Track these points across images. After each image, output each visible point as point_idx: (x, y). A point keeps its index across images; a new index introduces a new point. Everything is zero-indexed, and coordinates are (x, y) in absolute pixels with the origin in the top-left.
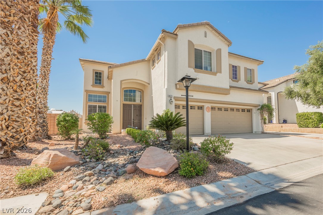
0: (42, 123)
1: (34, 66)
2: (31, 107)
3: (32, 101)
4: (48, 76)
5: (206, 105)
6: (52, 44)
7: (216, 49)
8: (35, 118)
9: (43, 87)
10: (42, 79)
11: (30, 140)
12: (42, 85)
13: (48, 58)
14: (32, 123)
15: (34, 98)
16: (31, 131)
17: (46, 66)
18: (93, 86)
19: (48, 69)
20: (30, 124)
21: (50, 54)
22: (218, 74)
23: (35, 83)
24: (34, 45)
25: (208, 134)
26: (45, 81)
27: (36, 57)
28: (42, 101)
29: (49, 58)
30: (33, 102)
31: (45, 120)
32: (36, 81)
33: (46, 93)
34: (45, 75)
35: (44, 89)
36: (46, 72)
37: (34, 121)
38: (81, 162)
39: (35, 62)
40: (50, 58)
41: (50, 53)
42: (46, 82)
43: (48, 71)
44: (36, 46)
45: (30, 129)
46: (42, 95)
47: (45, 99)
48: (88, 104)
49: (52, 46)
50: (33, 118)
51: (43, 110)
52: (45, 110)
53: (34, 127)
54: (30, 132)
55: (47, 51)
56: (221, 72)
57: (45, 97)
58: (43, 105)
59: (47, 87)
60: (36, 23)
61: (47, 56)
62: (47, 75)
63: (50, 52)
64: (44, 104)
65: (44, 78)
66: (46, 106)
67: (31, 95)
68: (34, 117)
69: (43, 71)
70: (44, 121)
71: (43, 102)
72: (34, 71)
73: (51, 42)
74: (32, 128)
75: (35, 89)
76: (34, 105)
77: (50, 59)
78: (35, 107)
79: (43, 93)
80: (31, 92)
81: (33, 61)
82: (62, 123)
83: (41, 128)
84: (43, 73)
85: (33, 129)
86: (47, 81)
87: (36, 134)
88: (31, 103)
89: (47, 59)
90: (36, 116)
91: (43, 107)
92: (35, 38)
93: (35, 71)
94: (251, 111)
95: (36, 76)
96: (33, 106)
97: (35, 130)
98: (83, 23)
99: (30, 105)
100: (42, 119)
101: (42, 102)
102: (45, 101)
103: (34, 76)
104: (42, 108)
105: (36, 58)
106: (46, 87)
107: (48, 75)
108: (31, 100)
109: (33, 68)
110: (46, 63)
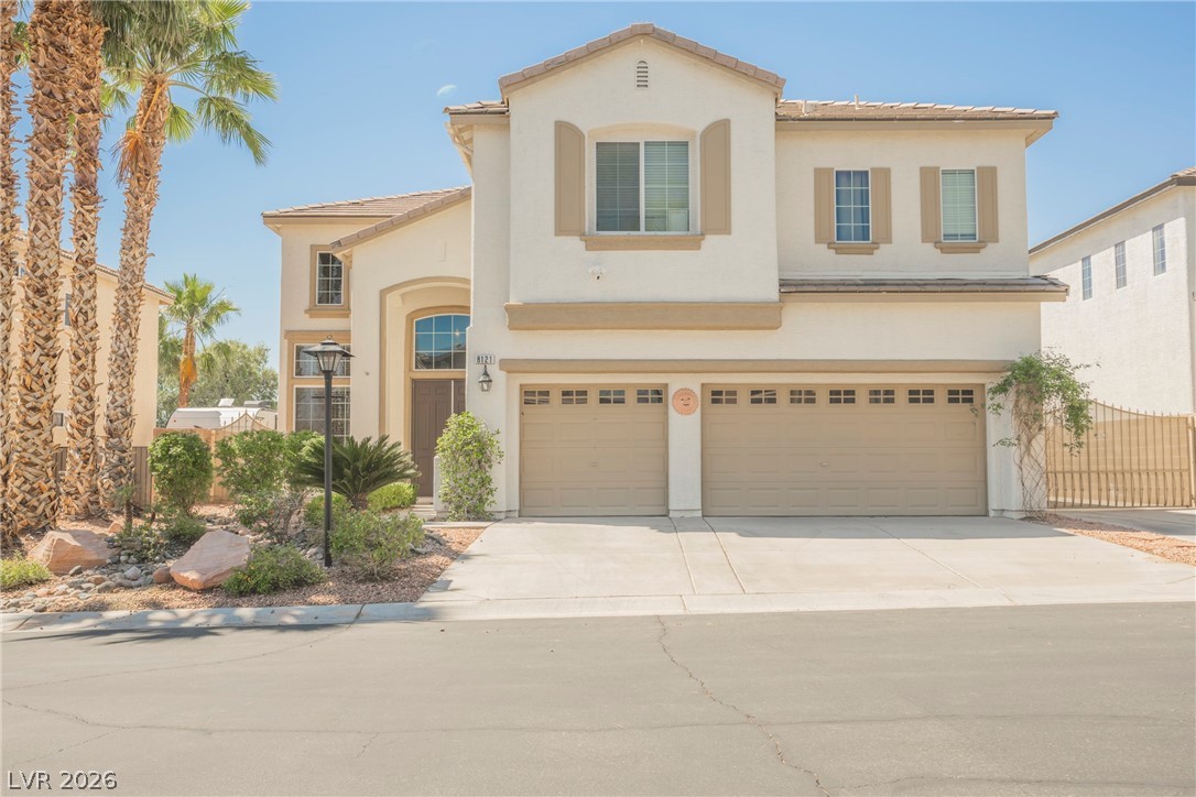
0: (116, 466)
1: (88, 301)
2: (80, 421)
3: (83, 404)
4: (134, 316)
5: (675, 383)
6: (146, 208)
7: (700, 128)
8: (89, 451)
9: (121, 352)
10: (118, 329)
11: (77, 514)
12: (119, 348)
13: (134, 258)
14: (83, 468)
15: (86, 393)
16: (81, 489)
17: (129, 286)
18: (311, 312)
19: (135, 292)
20: (78, 469)
21: (140, 242)
22: (711, 241)
23: (90, 349)
24: (86, 239)
25: (688, 515)
26: (127, 332)
27: (91, 274)
28: (117, 398)
29: (137, 255)
30: (85, 407)
31: (124, 455)
32: (92, 343)
33: (127, 370)
34: (127, 314)
35: (124, 358)
36: (130, 302)
37: (86, 461)
38: (108, 561)
39: (90, 288)
40: (141, 254)
41: (142, 239)
42: (128, 337)
43: (135, 298)
44: (91, 242)
45: (79, 485)
46: (119, 378)
47: (125, 391)
48: (295, 386)
49: (148, 215)
50: (84, 451)
51: (120, 426)
52: (125, 424)
53: (87, 477)
54: (78, 493)
55: (133, 234)
56: (725, 229)
57: (124, 385)
58: (119, 410)
59: (132, 352)
60: (91, 172)
61: (131, 253)
62: (131, 313)
63: (140, 235)
64: (122, 406)
65: (122, 324)
66: (128, 410)
67: (81, 385)
68: (87, 448)
69: (122, 302)
70: (121, 460)
71: (120, 401)
72: (87, 317)
73: (143, 204)
74: (81, 482)
75: (90, 367)
76: (88, 413)
77: (140, 260)
78: (89, 421)
79: (119, 374)
80: (81, 377)
81: (84, 287)
82: (160, 467)
83: (114, 480)
84: (121, 308)
85: (86, 484)
86: (130, 334)
87: (92, 499)
88: (81, 409)
89: (133, 263)
90: (91, 446)
91: (120, 415)
92: (89, 217)
93: (90, 315)
94: (976, 397)
95: (92, 328)
96: (85, 418)
97: (91, 487)
98: (251, 94)
99: (79, 416)
100: (117, 452)
101: (116, 401)
102: (126, 398)
103: (88, 329)
104: (118, 419)
105: (92, 277)
106: (128, 350)
107: (135, 312)
108: (80, 402)
109: (85, 308)
110: (129, 277)
